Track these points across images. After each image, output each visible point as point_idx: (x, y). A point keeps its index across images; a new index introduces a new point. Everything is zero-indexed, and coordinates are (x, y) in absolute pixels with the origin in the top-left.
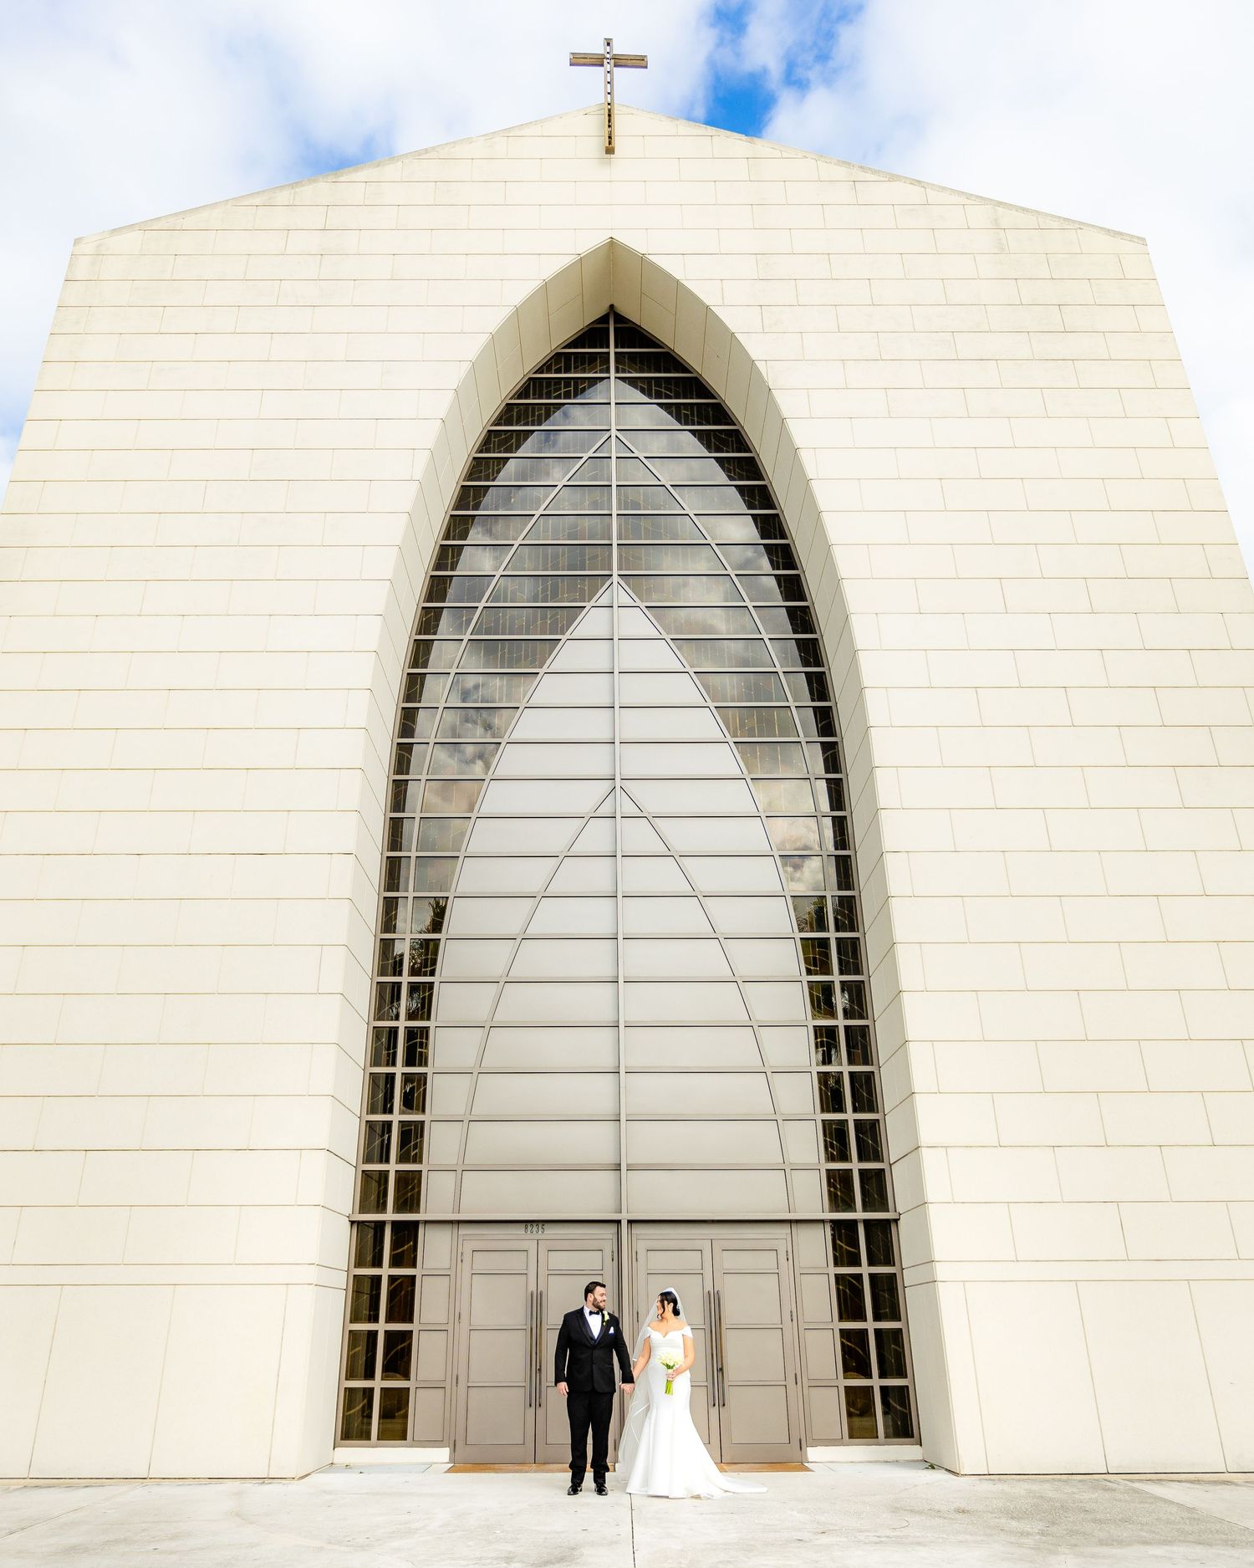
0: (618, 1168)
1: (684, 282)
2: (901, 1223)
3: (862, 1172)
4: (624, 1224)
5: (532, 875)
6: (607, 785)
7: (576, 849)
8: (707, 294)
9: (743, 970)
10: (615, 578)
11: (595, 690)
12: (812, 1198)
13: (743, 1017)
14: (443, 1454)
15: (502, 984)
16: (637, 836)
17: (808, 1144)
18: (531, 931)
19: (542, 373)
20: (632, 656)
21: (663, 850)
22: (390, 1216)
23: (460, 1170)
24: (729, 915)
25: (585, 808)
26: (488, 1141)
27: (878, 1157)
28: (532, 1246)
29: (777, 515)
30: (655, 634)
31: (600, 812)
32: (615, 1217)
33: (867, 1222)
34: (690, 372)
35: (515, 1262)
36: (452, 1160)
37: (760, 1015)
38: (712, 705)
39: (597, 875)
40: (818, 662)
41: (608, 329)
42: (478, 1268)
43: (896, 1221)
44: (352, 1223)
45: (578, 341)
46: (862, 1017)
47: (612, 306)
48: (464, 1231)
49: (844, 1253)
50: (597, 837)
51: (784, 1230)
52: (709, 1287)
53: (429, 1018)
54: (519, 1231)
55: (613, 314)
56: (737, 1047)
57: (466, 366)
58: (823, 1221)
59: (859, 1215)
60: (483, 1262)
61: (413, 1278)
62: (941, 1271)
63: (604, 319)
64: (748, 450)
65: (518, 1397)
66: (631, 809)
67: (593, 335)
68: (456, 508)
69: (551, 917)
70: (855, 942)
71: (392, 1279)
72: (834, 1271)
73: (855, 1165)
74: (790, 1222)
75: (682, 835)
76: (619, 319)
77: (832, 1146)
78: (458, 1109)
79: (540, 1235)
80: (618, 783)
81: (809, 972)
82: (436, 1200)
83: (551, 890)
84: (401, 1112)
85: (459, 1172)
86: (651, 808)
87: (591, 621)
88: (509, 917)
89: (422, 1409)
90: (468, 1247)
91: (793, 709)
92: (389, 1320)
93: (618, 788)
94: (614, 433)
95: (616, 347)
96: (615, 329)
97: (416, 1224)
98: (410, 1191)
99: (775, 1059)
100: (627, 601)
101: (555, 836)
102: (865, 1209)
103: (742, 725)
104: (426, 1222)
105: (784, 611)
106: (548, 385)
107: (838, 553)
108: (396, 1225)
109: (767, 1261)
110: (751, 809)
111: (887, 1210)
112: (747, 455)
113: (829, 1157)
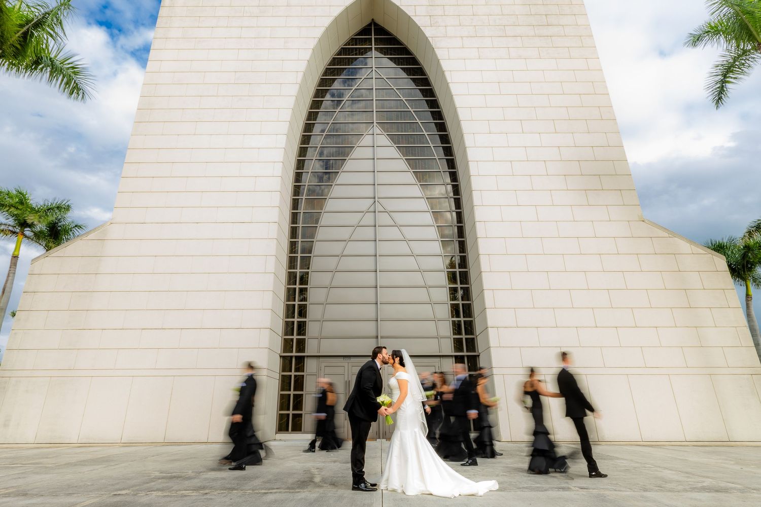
0: (377, 337)
1: (401, 7)
2: (480, 356)
3: (466, 339)
5: (345, 233)
6: (372, 200)
7: (361, 224)
8: (409, 11)
9: (423, 267)
10: (375, 124)
11: (368, 165)
12: (448, 348)
13: (423, 284)
15: (334, 272)
16: (384, 219)
17: (446, 329)
18: (345, 253)
19: (346, 45)
20: (381, 153)
21: (393, 224)
22: (294, 354)
23: (320, 338)
24: (418, 247)
25: (364, 209)
26: (329, 327)
27: (472, 333)
28: (346, 365)
29: (436, 100)
30: (390, 144)
31: (370, 210)
33: (468, 356)
34: (402, 45)
35: (340, 370)
36: (316, 335)
37: (430, 283)
38: (412, 171)
39: (369, 233)
40: (451, 155)
41: (371, 29)
42: (326, 372)
43: (479, 356)
44: (281, 356)
45: (360, 33)
46: (466, 284)
47: (373, 20)
48: (321, 359)
50: (369, 219)
51: (437, 360)
53: (307, 285)
54: (341, 359)
55: (373, 23)
56: (421, 295)
57: (317, 40)
58: (452, 356)
59: (465, 353)
60: (328, 371)
61: (303, 376)
62: (495, 371)
63: (370, 25)
64: (425, 75)
66: (382, 209)
67: (365, 31)
68: (315, 97)
69: (352, 248)
70: (465, 257)
71: (295, 376)
73: (464, 337)
74: (440, 355)
75: (400, 218)
76: (376, 25)
77: (455, 330)
78: (319, 317)
79: (349, 361)
80: (376, 199)
81: (448, 268)
82: (311, 348)
83: (352, 238)
84: (298, 318)
85: (319, 339)
86: (389, 208)
87: (367, 140)
88: (337, 248)
89: (307, 421)
90: (323, 365)
91: (442, 172)
92: (295, 390)
93: (376, 201)
94: (374, 69)
95: (375, 35)
96: (374, 28)
97: (304, 357)
98: (301, 345)
99: (435, 299)
100: (379, 132)
101: (353, 219)
102: (467, 351)
103: (423, 178)
104: (307, 356)
105: (438, 136)
106: (349, 50)
107: (460, 111)
108: (296, 357)
110: (426, 209)
111: (475, 352)
112: (424, 77)
113: (454, 334)
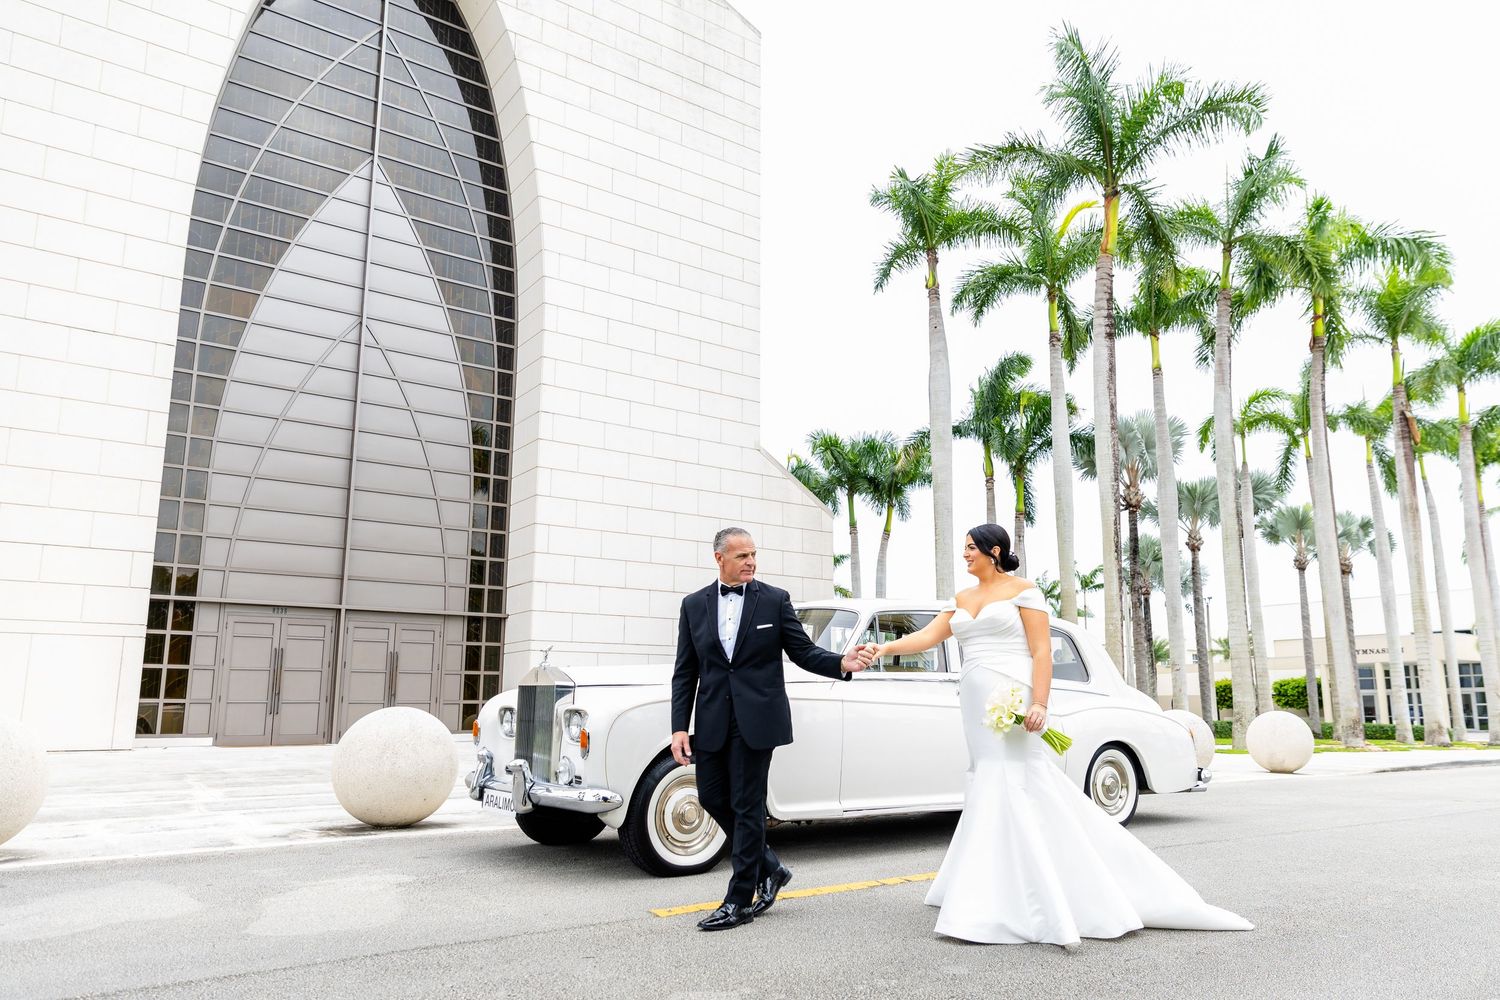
0: (341, 578)
2: (508, 620)
3: (490, 591)
4: (343, 612)
6: (356, 320)
7: (328, 362)
9: (435, 464)
10: (375, 158)
11: (353, 245)
12: (459, 604)
13: (431, 493)
14: (209, 740)
15: (265, 449)
16: (374, 361)
17: (460, 573)
18: (290, 415)
20: (382, 225)
21: (389, 373)
22: (173, 597)
23: (228, 571)
24: (431, 427)
25: (337, 333)
26: (246, 554)
27: (500, 583)
28: (277, 622)
29: (498, 143)
30: (399, 211)
31: (349, 339)
32: (338, 606)
33: (488, 619)
35: (265, 631)
36: (219, 564)
37: (442, 493)
38: (435, 276)
39: (341, 384)
40: (510, 262)
42: (238, 633)
43: (505, 619)
46: (503, 502)
48: (229, 609)
49: (473, 634)
50: (344, 356)
51: (440, 621)
52: (391, 649)
53: (208, 466)
54: (270, 612)
56: (426, 511)
58: (464, 617)
59: (485, 614)
60: (242, 629)
61: (190, 637)
62: (533, 645)
65: (261, 710)
66: (374, 344)
68: (241, 50)
70: (506, 456)
71: (173, 637)
72: (466, 643)
73: (486, 587)
74: (445, 615)
75: (404, 366)
77: (475, 575)
78: (228, 531)
79: (283, 615)
80: (364, 319)
81: (476, 471)
82: (207, 589)
83: (307, 388)
85: (226, 572)
86: (385, 343)
87: (353, 188)
89: (193, 715)
90: (231, 620)
92: (170, 663)
93: (364, 324)
94: (385, 29)
97: (193, 604)
98: (189, 582)
99: (448, 521)
100: (383, 180)
101: (313, 349)
102: (489, 610)
103: (454, 297)
104: (201, 602)
105: (485, 217)
107: (543, 204)
108: (177, 604)
109: (428, 637)
110: (453, 358)
111: (500, 612)
112: (483, 86)
113: (472, 582)
